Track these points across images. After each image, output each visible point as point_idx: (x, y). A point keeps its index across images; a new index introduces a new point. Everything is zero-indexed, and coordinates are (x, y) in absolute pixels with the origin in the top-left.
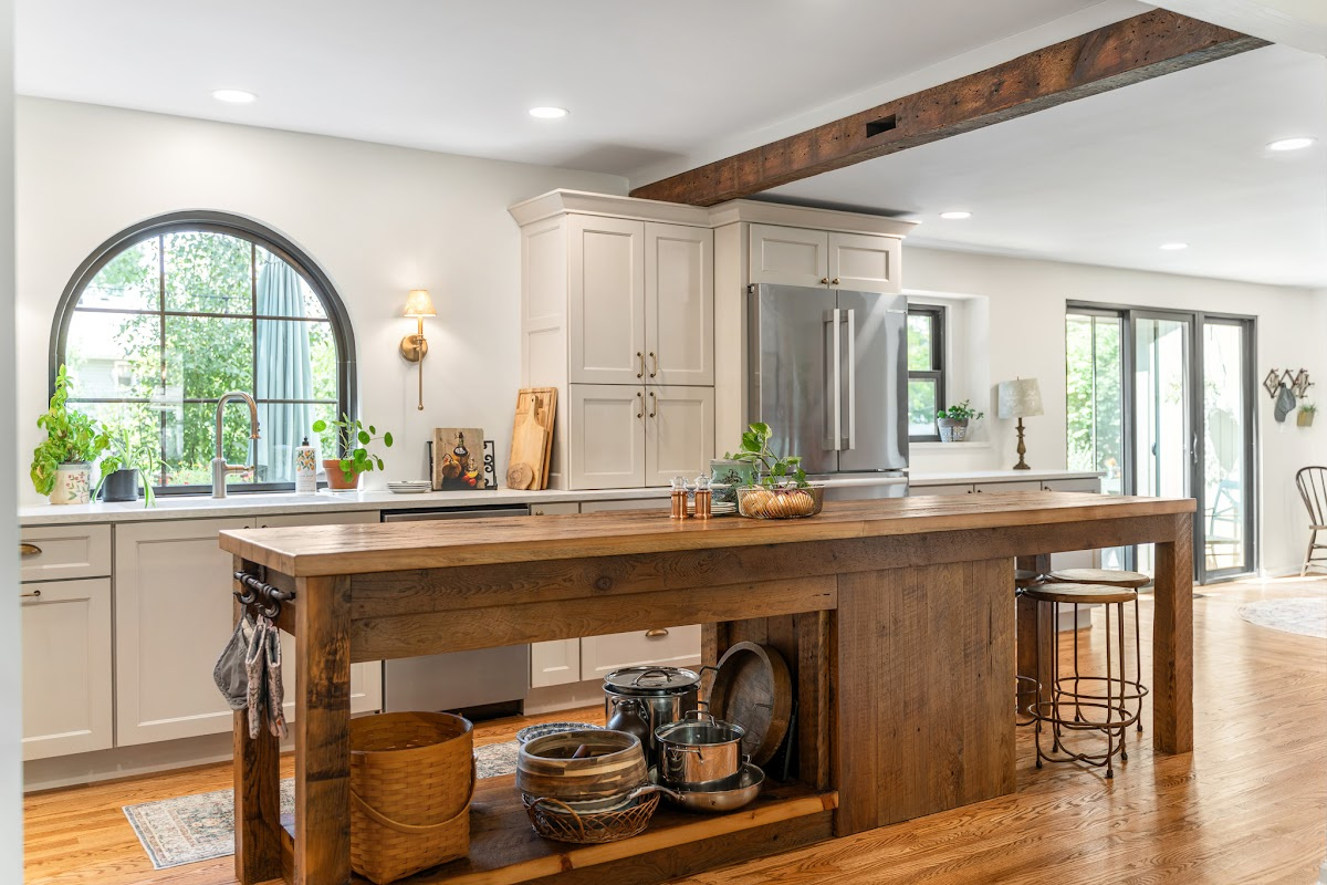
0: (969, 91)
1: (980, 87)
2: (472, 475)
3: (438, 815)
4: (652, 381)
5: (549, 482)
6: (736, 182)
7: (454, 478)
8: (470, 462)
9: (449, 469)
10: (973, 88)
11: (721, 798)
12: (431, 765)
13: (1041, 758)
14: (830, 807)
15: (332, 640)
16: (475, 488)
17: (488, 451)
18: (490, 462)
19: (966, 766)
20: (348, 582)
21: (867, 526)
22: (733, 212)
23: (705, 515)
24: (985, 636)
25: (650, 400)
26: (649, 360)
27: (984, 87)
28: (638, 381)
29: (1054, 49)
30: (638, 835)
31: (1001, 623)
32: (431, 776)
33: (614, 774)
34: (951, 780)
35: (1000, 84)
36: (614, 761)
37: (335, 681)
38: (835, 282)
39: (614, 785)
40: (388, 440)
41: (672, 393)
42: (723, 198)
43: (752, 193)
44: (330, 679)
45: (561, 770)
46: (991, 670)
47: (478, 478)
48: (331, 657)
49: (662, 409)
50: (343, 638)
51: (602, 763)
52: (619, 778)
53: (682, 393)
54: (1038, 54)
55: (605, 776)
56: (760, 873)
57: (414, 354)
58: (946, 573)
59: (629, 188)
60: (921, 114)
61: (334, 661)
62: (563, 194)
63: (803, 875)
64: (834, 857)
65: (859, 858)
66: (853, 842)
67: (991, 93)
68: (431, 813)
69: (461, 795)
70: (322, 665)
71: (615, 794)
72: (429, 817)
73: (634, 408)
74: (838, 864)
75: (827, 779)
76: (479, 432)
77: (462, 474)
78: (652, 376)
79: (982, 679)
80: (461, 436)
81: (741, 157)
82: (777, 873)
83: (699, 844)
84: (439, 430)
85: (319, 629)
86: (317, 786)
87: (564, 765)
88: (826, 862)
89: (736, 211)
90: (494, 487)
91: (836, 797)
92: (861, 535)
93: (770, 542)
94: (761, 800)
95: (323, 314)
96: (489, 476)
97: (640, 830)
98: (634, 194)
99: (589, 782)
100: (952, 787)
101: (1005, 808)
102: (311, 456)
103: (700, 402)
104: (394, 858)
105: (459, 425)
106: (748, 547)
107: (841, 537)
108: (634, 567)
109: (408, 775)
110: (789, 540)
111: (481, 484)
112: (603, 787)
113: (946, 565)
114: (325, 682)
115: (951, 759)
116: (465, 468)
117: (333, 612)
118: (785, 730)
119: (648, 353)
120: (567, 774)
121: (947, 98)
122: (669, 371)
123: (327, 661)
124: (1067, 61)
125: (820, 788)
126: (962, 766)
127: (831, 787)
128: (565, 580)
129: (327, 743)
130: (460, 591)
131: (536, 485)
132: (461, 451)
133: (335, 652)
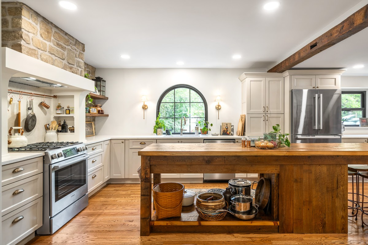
0: (334, 31)
1: (337, 29)
2: (228, 132)
3: (171, 207)
4: (267, 113)
5: (244, 134)
6: (285, 66)
7: (225, 133)
8: (228, 130)
9: (224, 131)
10: (336, 30)
11: (244, 217)
12: (169, 197)
13: (364, 224)
14: (276, 225)
15: (146, 169)
16: (229, 135)
17: (232, 128)
18: (233, 130)
19: (327, 222)
20: (149, 157)
21: (288, 153)
22: (287, 73)
23: (249, 146)
24: (335, 186)
25: (266, 117)
26: (267, 108)
27: (339, 29)
28: (264, 113)
29: (358, 12)
30: (219, 221)
31: (342, 183)
32: (169, 199)
33: (213, 206)
34: (321, 225)
35: (343, 27)
36: (212, 202)
37: (146, 177)
38: (318, 87)
39: (212, 208)
40: (212, 125)
41: (272, 115)
42: (283, 70)
43: (290, 68)
44: (145, 176)
45: (201, 202)
46: (337, 197)
47: (230, 133)
48: (146, 172)
49: (270, 119)
50: (148, 168)
51: (209, 202)
52: (213, 207)
53: (275, 115)
54: (354, 14)
55: (210, 206)
56: (250, 238)
57: (218, 108)
58: (319, 167)
59: (267, 71)
60: (323, 40)
61: (146, 173)
62: (245, 74)
63: (261, 242)
64: (274, 239)
65: (280, 242)
66: (282, 236)
67: (341, 30)
68: (169, 206)
69: (178, 204)
70: (144, 173)
71: (212, 210)
72: (169, 207)
73: (262, 119)
74: (272, 242)
75: (277, 217)
76: (230, 124)
77: (227, 132)
78: (267, 112)
79: (334, 198)
80: (227, 124)
81: (286, 60)
82: (254, 239)
83: (237, 226)
84: (223, 123)
85: (143, 166)
86: (143, 197)
87: (201, 201)
88: (270, 240)
89: (288, 73)
90: (233, 135)
91: (278, 223)
92: (286, 155)
93: (256, 155)
94: (255, 219)
95: (202, 101)
96: (232, 133)
97: (220, 220)
98: (268, 72)
99: (206, 206)
100: (321, 227)
101: (340, 238)
102: (198, 128)
103: (280, 117)
104: (162, 214)
105: (227, 122)
106: (249, 156)
107: (279, 155)
108: (216, 159)
109: (164, 198)
110: (261, 155)
111: (230, 134)
112: (209, 208)
113: (319, 165)
114: (144, 177)
115: (321, 220)
116: (227, 131)
117: (146, 163)
118: (267, 202)
119: (266, 107)
120: (202, 203)
121: (329, 34)
122: (272, 110)
123: (145, 173)
124: (363, 14)
125: (274, 219)
126: (325, 222)
127: (278, 219)
128: (198, 160)
129: (144, 189)
130: (173, 161)
131: (240, 135)
132: (227, 127)
133: (147, 171)
